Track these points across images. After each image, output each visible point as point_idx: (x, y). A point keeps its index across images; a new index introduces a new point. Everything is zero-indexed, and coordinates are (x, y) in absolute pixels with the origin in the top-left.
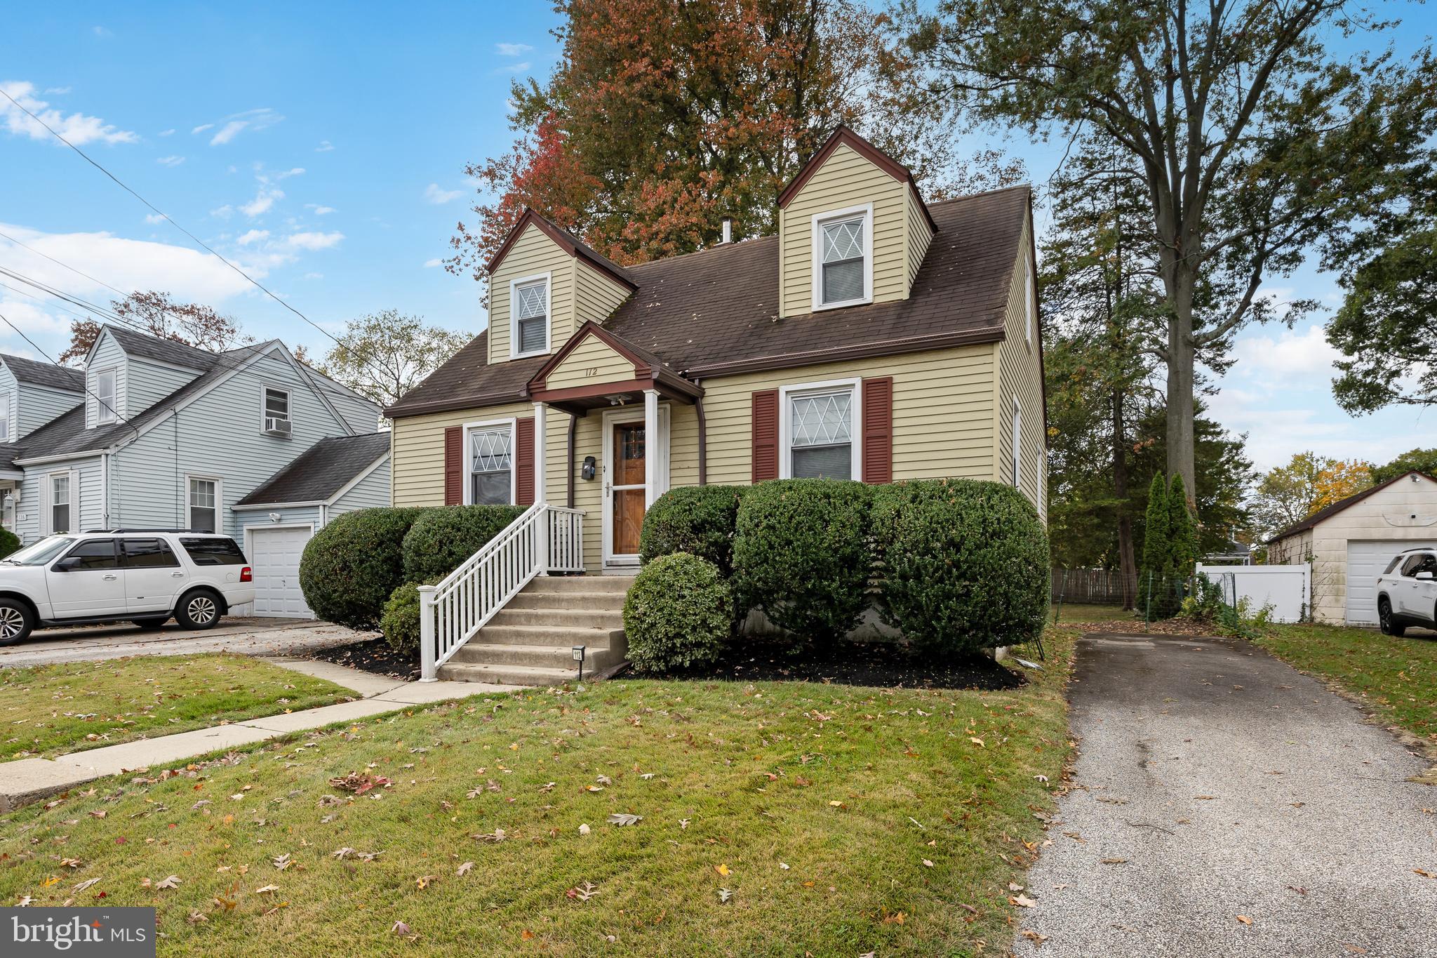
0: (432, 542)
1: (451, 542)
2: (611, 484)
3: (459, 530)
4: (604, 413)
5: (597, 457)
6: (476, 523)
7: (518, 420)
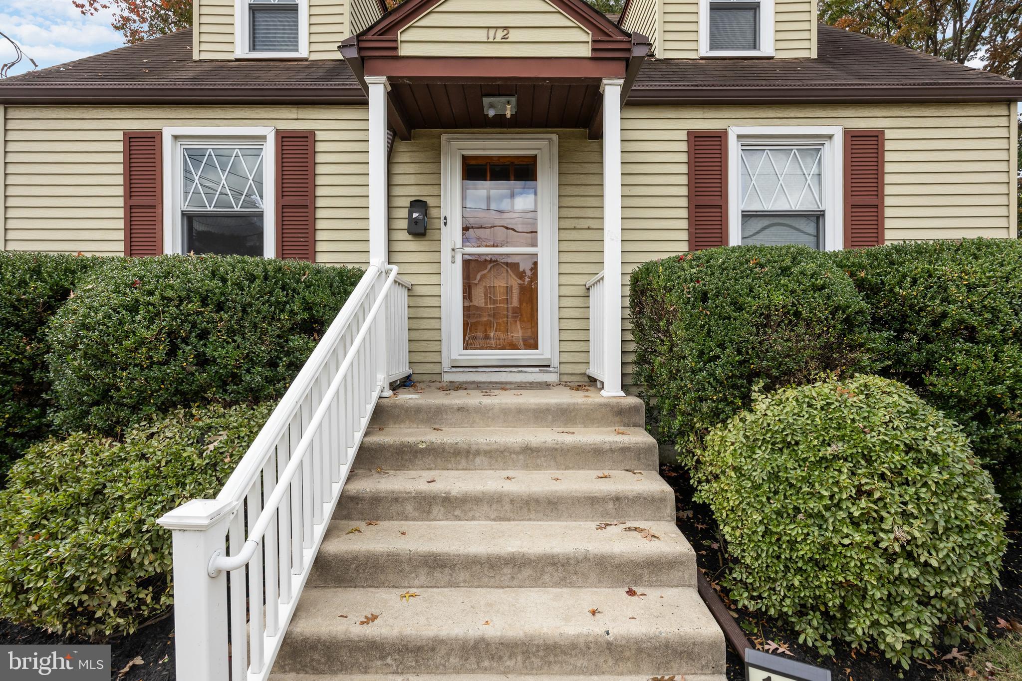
0: (147, 334)
1: (203, 335)
2: (459, 244)
3: (220, 307)
4: (444, 137)
5: (431, 202)
6: (262, 293)
7: (278, 132)
